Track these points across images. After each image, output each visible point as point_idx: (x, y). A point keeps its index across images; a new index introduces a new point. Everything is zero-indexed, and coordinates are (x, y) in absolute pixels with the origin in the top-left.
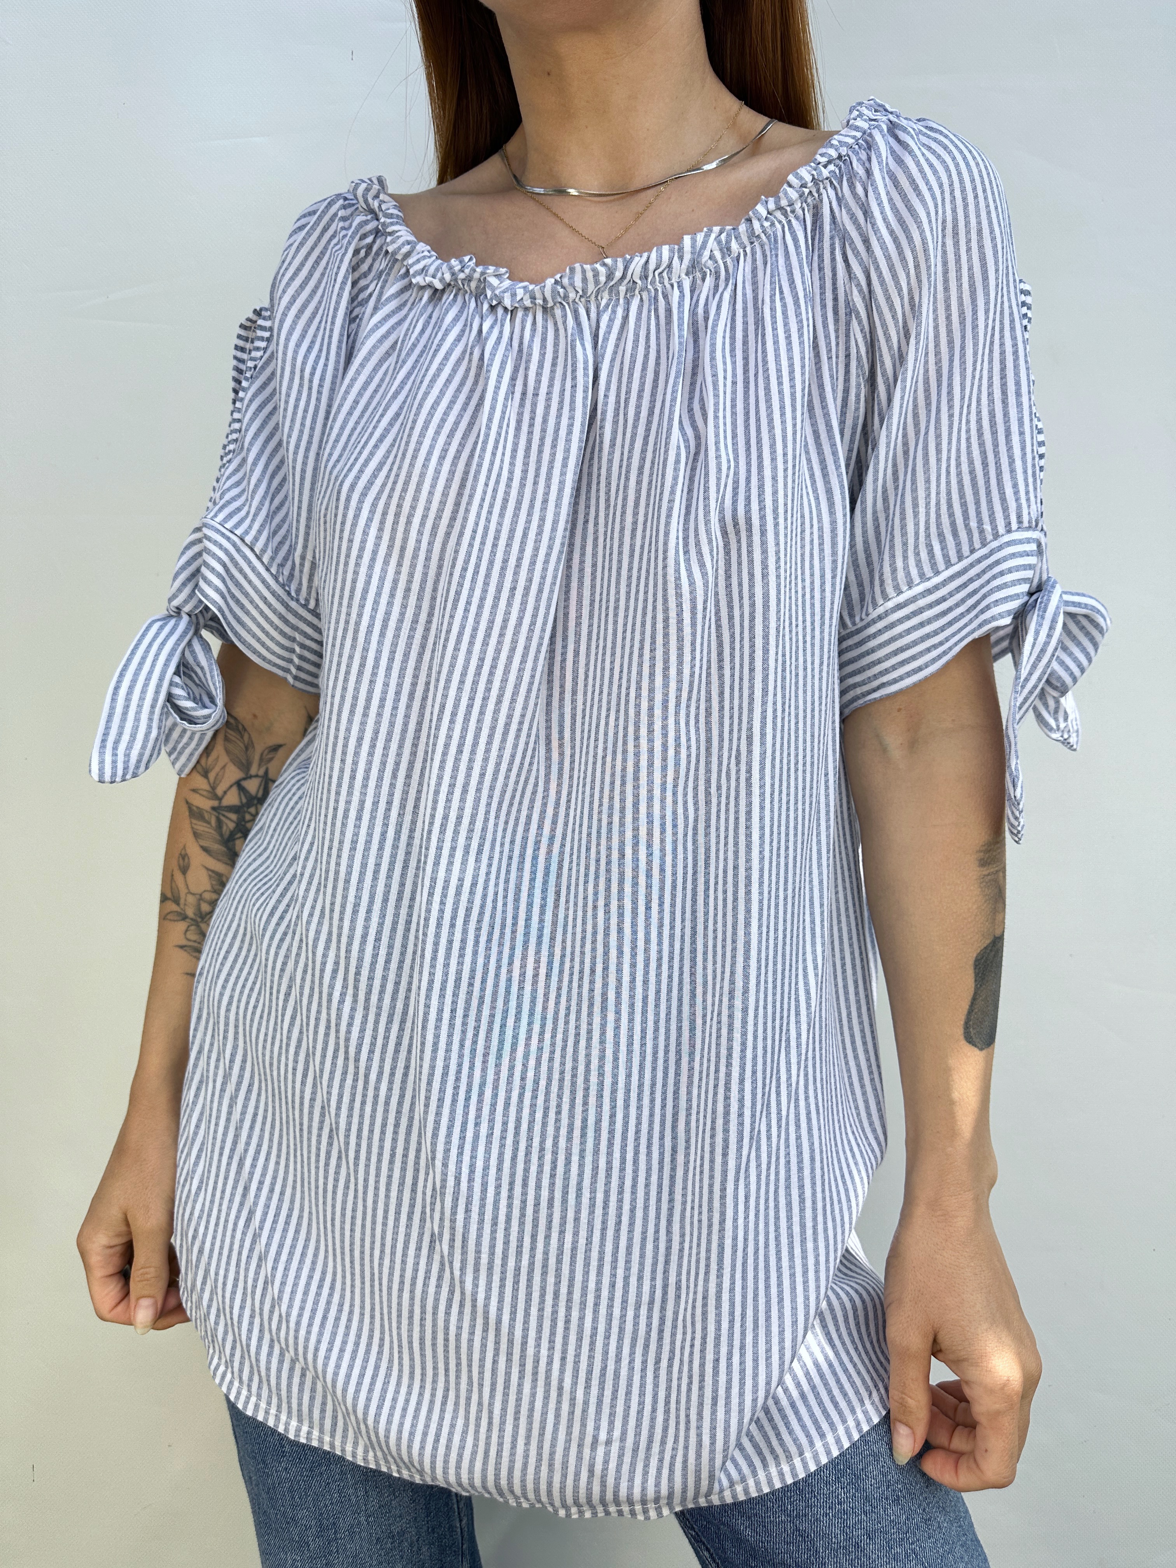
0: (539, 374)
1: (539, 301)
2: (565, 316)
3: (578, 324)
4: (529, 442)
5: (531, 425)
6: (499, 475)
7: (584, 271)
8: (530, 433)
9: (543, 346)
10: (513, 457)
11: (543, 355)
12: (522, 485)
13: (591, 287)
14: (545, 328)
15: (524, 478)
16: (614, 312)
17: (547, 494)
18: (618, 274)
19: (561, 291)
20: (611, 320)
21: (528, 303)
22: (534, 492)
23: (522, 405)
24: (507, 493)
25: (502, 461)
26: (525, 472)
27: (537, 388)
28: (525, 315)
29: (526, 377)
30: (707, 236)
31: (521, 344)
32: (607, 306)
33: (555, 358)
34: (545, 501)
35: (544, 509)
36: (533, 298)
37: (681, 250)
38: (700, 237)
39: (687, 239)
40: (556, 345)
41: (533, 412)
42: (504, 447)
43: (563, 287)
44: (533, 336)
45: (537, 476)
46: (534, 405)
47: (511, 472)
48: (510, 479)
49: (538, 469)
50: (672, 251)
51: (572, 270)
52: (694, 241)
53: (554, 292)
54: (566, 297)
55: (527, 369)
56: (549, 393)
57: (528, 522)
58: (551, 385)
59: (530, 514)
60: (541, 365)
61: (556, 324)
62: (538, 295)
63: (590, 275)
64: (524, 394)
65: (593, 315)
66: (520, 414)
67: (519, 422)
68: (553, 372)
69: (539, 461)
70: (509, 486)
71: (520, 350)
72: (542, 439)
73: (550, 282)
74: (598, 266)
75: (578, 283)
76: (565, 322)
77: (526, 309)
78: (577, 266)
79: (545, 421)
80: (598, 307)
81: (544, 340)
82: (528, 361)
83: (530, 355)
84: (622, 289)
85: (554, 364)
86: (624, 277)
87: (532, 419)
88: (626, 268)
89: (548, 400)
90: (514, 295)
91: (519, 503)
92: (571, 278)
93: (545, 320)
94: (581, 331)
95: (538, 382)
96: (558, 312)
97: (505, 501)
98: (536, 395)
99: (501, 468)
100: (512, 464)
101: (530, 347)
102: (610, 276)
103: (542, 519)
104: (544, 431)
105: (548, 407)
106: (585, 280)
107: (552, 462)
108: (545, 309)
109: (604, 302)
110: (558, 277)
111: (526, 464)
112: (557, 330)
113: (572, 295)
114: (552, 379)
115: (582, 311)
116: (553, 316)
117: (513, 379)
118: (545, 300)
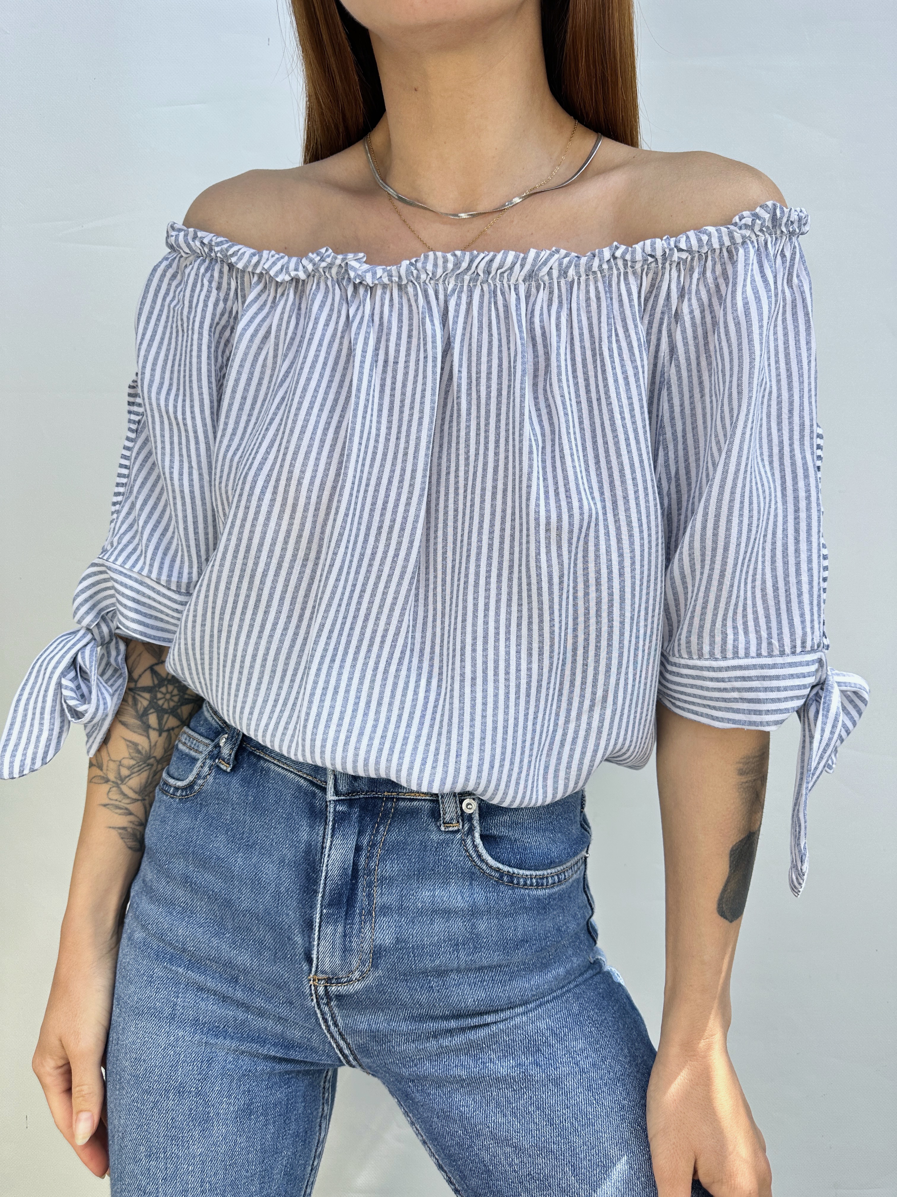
0: (398, 345)
1: (395, 279)
2: (416, 295)
3: (428, 303)
4: (392, 403)
5: (393, 389)
6: (369, 433)
7: (436, 259)
8: (392, 396)
9: (400, 321)
10: (379, 416)
11: (400, 328)
12: (387, 440)
13: (440, 271)
14: (401, 304)
15: (388, 434)
16: (459, 298)
17: (406, 448)
18: (464, 265)
19: (415, 272)
20: (458, 305)
21: (386, 280)
22: (397, 446)
23: (384, 371)
24: (376, 447)
25: (371, 421)
26: (389, 428)
27: (397, 357)
28: (384, 293)
29: (387, 347)
30: (551, 255)
31: (381, 318)
32: (454, 290)
33: (410, 331)
34: (406, 454)
35: (404, 461)
36: (390, 276)
37: (524, 259)
38: (544, 254)
39: (532, 253)
40: (411, 319)
41: (394, 377)
42: (372, 410)
43: (416, 269)
44: (391, 311)
45: (399, 432)
46: (395, 371)
47: (378, 429)
48: (378, 435)
49: (400, 427)
50: (517, 257)
51: (426, 257)
52: (537, 255)
53: (409, 273)
54: (418, 278)
55: (388, 340)
56: (407, 362)
57: (393, 471)
58: (408, 355)
59: (394, 464)
60: (399, 337)
61: (409, 300)
62: (395, 273)
63: (440, 262)
64: (386, 362)
65: (441, 297)
66: (383, 380)
67: (383, 386)
68: (409, 343)
69: (400, 420)
70: (377, 441)
71: (381, 324)
72: (402, 401)
73: (405, 263)
74: (449, 256)
75: (430, 267)
76: (416, 300)
77: (384, 286)
78: (431, 254)
79: (404, 386)
80: (445, 290)
81: (400, 315)
82: (388, 334)
83: (389, 329)
84: (467, 278)
85: (410, 336)
86: (469, 268)
87: (394, 383)
88: (471, 261)
89: (406, 367)
90: (374, 274)
91: (385, 454)
92: (425, 262)
93: (400, 297)
94: (430, 309)
95: (397, 351)
96: (410, 290)
97: (375, 453)
98: (396, 363)
99: (370, 427)
100: (379, 422)
101: (390, 322)
102: (457, 265)
103: (403, 470)
104: (403, 394)
105: (406, 374)
106: (435, 265)
107: (410, 421)
108: (400, 287)
109: (450, 287)
110: (413, 260)
111: (390, 422)
112: (410, 306)
113: (423, 276)
114: (408, 349)
115: (431, 292)
116: (407, 293)
117: (377, 349)
118: (400, 277)
